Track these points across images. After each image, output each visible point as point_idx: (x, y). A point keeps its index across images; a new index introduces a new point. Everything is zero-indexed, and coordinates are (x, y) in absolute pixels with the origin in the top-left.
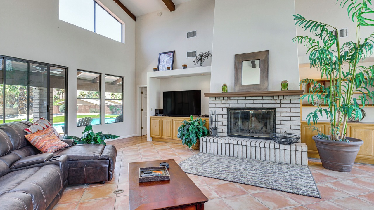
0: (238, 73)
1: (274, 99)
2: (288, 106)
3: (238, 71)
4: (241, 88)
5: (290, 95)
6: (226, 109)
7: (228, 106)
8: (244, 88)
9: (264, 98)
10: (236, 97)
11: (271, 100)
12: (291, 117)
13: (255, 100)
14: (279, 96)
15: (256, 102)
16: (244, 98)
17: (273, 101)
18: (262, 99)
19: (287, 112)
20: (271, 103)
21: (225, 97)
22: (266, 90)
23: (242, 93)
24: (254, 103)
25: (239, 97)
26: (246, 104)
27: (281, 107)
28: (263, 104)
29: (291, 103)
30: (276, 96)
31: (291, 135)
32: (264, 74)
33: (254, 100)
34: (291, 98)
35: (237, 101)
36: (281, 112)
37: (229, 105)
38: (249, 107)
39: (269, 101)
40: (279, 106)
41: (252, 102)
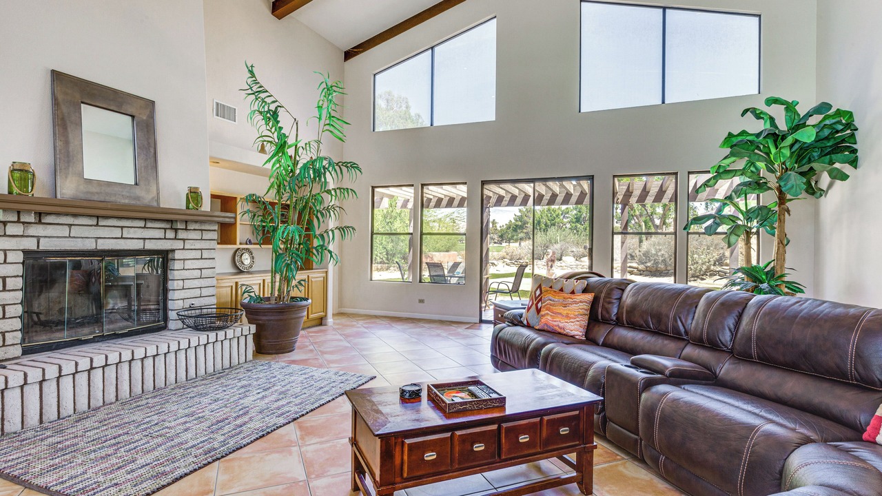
0: (71, 136)
1: (172, 228)
2: (198, 245)
3: (69, 129)
4: (82, 187)
5: (202, 222)
6: (20, 257)
7: (30, 244)
8: (94, 190)
9: (149, 225)
10: (67, 214)
11: (165, 229)
12: (200, 269)
13: (124, 229)
14: (186, 222)
15: (128, 233)
16: (94, 222)
17: (170, 234)
18: (145, 227)
19: (194, 259)
20: (165, 238)
21: (29, 211)
22: (155, 204)
23: (85, 204)
24: (122, 238)
25: (75, 215)
26: (99, 240)
27: (183, 249)
28: (144, 239)
29: (201, 239)
30: (182, 221)
31: (201, 309)
32: (147, 159)
33: (122, 227)
34: (203, 228)
35: (67, 228)
36: (184, 260)
37: (35, 240)
38: (106, 247)
39: (160, 234)
40: (179, 244)
41: (117, 233)
